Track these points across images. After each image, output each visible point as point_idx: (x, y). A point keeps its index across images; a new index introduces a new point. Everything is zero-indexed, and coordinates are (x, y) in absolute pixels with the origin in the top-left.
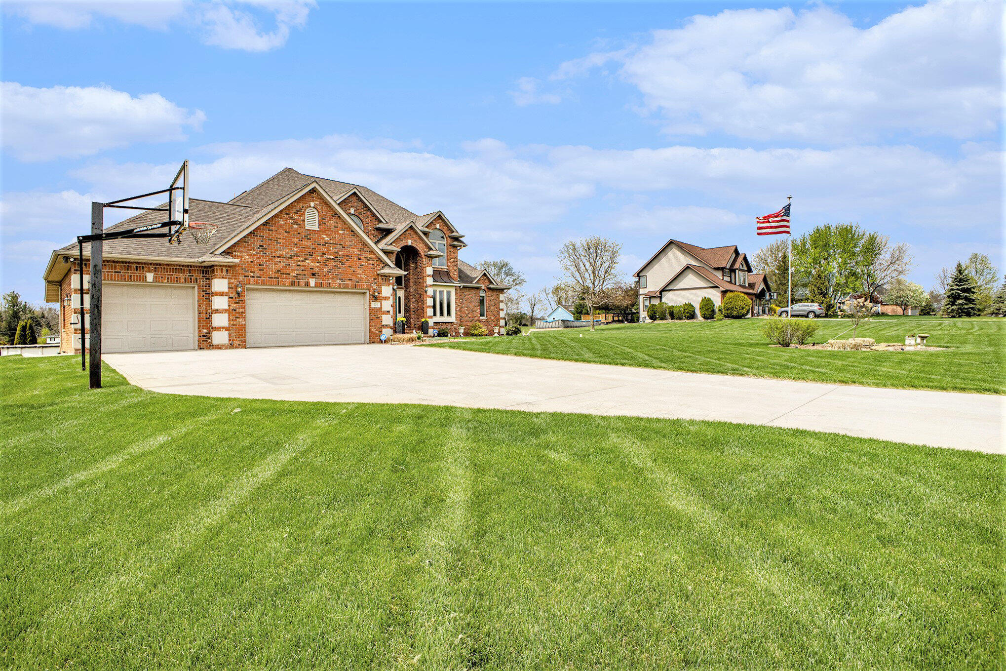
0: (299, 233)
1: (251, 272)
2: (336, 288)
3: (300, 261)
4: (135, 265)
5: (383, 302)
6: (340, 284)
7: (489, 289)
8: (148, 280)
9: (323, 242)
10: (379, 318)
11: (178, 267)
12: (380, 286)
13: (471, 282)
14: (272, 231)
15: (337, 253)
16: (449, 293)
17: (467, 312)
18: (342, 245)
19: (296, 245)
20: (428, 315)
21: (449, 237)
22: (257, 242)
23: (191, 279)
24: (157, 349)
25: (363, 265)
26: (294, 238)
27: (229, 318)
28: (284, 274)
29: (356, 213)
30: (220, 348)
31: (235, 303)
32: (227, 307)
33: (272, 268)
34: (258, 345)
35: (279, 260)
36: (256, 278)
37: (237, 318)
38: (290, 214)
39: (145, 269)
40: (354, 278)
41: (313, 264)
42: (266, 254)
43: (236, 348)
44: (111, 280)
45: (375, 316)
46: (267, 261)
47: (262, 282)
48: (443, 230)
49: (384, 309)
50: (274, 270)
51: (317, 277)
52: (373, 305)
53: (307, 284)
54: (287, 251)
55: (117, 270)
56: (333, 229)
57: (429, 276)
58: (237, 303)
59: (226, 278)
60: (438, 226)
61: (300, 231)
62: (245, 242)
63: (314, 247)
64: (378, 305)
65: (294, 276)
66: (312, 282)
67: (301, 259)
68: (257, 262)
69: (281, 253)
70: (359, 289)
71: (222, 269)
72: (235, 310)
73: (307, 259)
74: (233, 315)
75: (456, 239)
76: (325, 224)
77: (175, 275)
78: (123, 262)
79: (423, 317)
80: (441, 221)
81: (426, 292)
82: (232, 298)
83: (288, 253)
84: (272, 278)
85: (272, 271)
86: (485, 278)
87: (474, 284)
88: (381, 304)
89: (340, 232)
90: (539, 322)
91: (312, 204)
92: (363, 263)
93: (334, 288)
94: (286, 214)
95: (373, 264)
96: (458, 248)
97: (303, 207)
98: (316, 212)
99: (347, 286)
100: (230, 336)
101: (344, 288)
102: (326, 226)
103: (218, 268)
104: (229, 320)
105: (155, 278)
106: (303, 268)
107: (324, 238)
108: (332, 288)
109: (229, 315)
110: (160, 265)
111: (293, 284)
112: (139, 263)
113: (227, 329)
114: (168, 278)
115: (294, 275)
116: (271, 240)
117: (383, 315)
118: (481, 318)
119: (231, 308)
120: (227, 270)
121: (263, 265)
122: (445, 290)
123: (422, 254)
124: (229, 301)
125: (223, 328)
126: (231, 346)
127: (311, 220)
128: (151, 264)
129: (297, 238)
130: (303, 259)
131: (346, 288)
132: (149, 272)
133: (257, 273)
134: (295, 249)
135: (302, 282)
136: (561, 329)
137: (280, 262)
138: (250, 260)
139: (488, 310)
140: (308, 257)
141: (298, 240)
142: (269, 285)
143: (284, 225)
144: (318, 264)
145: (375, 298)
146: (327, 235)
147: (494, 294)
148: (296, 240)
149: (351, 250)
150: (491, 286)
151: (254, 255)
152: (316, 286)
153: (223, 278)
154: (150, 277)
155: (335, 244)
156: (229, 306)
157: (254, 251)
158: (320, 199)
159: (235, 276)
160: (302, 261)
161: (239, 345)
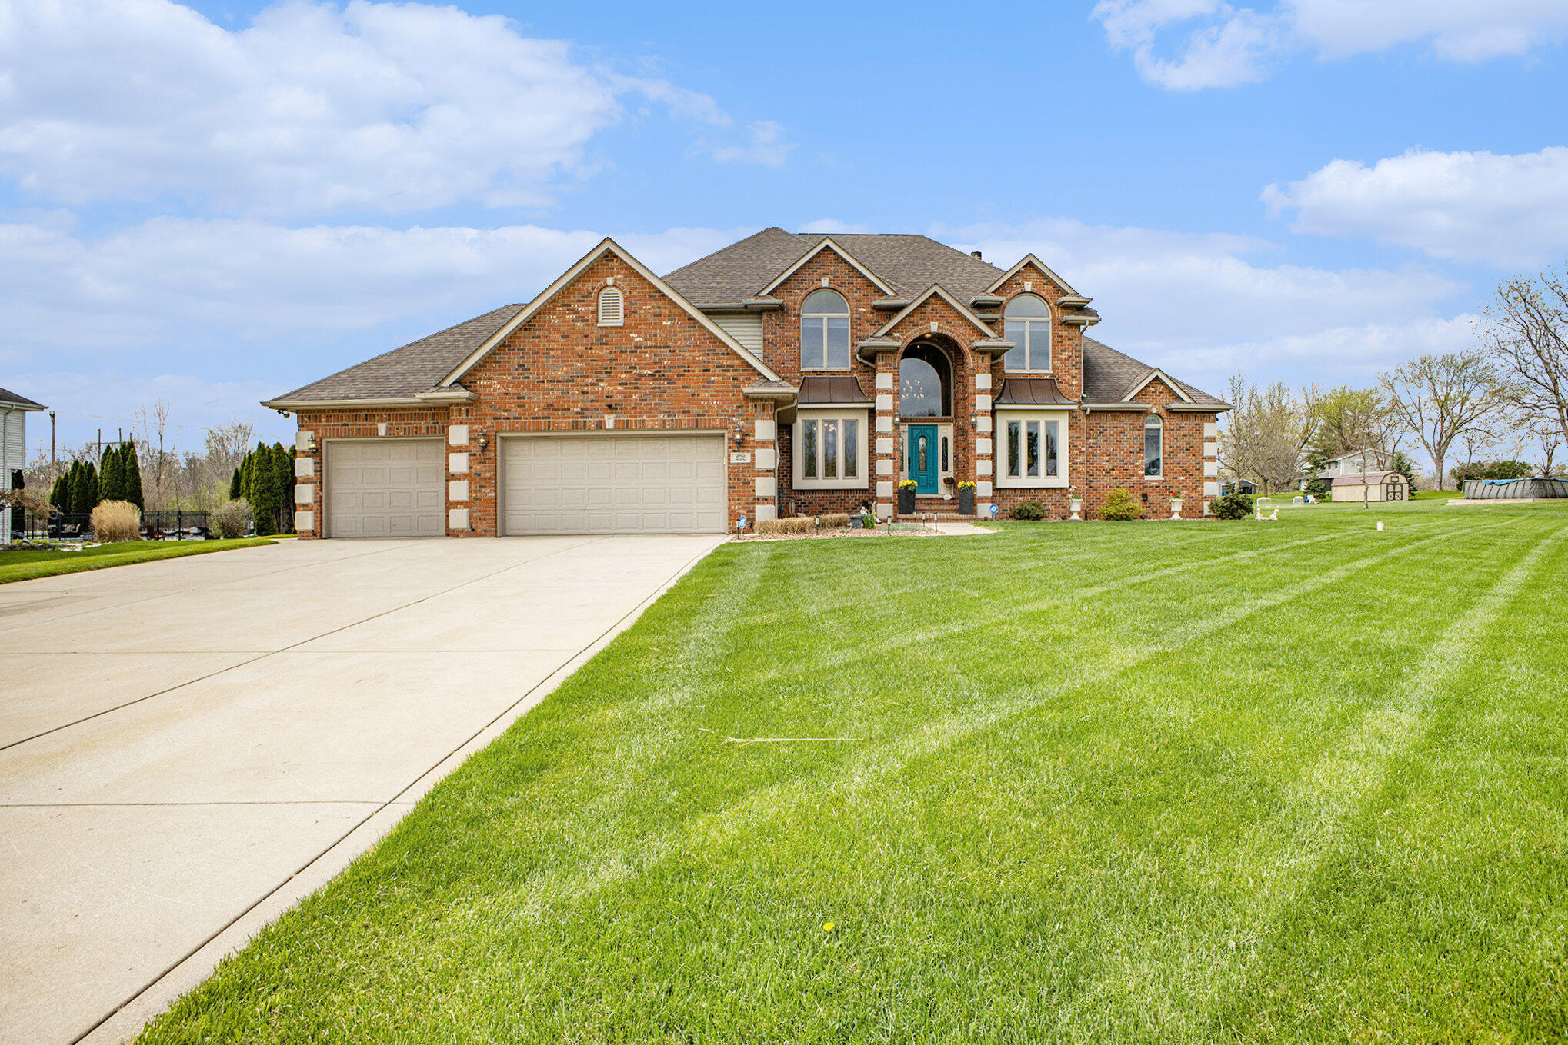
0: (586, 336)
1: (505, 411)
2: (656, 429)
3: (587, 385)
4: (363, 413)
5: (758, 452)
6: (664, 421)
7: (1171, 412)
8: (380, 434)
9: (630, 347)
10: (748, 483)
11: (417, 412)
12: (750, 419)
13: (1118, 401)
14: (539, 337)
15: (660, 363)
16: (1052, 426)
17: (1108, 466)
18: (669, 347)
19: (581, 356)
20: (978, 473)
21: (1058, 305)
22: (515, 360)
23: (435, 428)
24: (399, 533)
25: (713, 382)
26: (577, 345)
27: (470, 487)
28: (558, 410)
29: (832, 286)
30: (457, 536)
31: (480, 463)
32: (465, 470)
33: (537, 402)
34: (527, 532)
35: (550, 386)
36: (512, 420)
37: (482, 487)
38: (570, 305)
39: (377, 418)
40: (694, 410)
41: (610, 388)
42: (528, 378)
43: (481, 535)
44: (338, 436)
45: (739, 480)
46: (531, 390)
47: (521, 426)
48: (1043, 293)
49: (760, 465)
50: (542, 405)
51: (619, 411)
52: (735, 458)
53: (600, 426)
54: (565, 369)
55: (345, 422)
56: (651, 319)
57: (982, 392)
58: (483, 463)
59: (466, 423)
60: (1028, 286)
61: (588, 333)
62: (495, 362)
63: (613, 356)
64: (747, 458)
65: (577, 413)
66: (610, 421)
67: (590, 381)
68: (514, 394)
69: (554, 374)
70: (705, 428)
71: (460, 410)
72: (479, 475)
73: (601, 380)
74: (475, 483)
75: (1079, 308)
76: (635, 312)
77: (414, 424)
78: (350, 410)
79: (967, 479)
80: (1035, 275)
81: (974, 426)
82: (475, 455)
83: (567, 372)
84: (539, 418)
85: (539, 406)
86: (1160, 388)
87: (1126, 402)
88: (753, 456)
89: (664, 323)
90: (1474, 483)
91: (610, 281)
92: (713, 378)
93: (652, 429)
94: (564, 305)
95: (734, 379)
96: (1082, 327)
97: (593, 289)
98: (620, 294)
99: (677, 425)
100: (470, 516)
101: (672, 429)
102: (637, 316)
103: (454, 408)
104: (470, 492)
105: (388, 429)
106: (592, 397)
107: (632, 339)
108: (649, 430)
109: (470, 483)
110: (394, 410)
111: (574, 426)
112: (368, 410)
113: (466, 505)
114: (405, 429)
115: (576, 410)
116: (537, 353)
117: (757, 478)
118: (1148, 478)
119: (474, 471)
120: (467, 411)
121: (524, 398)
122: (1042, 420)
123: (966, 348)
124: (470, 461)
125: (461, 503)
126: (472, 532)
127: (611, 310)
128: (383, 410)
129: (582, 345)
130: (594, 381)
131: (676, 429)
132: (382, 421)
133: (514, 413)
134: (579, 365)
135: (591, 422)
136: (1530, 501)
137: (552, 390)
138: (503, 391)
139: (1168, 461)
140: (604, 375)
141: (584, 348)
142: (534, 431)
143: (559, 325)
144: (620, 388)
145: (740, 446)
146: (639, 333)
147: (1189, 423)
148: (580, 349)
149: (687, 354)
150: (1175, 406)
151: (510, 382)
152: (616, 428)
153: (461, 423)
154: (382, 428)
155: (656, 347)
156: (471, 468)
157: (509, 375)
158: (626, 268)
159: (480, 419)
160: (592, 384)
161: (485, 531)
